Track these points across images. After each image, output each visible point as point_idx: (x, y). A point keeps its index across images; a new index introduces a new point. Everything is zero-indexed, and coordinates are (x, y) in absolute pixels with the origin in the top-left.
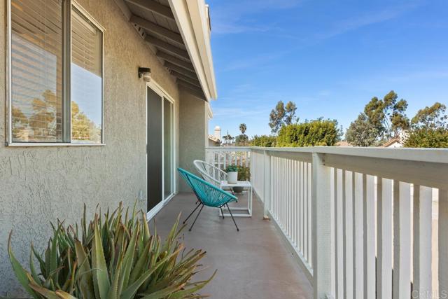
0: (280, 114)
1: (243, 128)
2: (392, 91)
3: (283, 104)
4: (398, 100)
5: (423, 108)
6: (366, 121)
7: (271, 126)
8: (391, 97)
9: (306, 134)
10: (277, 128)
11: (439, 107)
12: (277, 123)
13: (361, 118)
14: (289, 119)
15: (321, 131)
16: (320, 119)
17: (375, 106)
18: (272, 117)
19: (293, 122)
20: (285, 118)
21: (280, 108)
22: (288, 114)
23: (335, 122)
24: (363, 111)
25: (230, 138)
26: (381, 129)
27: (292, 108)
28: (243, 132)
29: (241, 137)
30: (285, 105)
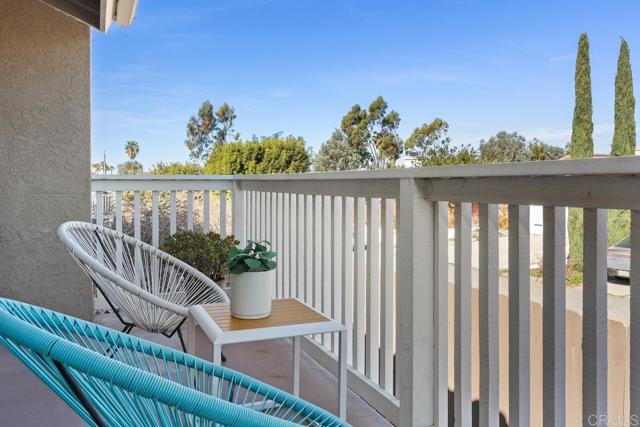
0: (208, 123)
1: (132, 148)
2: (381, 98)
3: (211, 108)
4: (388, 112)
5: (420, 126)
6: (344, 143)
7: (190, 146)
8: (379, 106)
9: (259, 160)
10: (201, 150)
11: (439, 125)
12: (201, 140)
13: (337, 137)
14: (222, 135)
15: (284, 156)
17: (357, 118)
18: (192, 129)
19: (229, 139)
20: (215, 133)
21: (207, 113)
22: (220, 126)
23: (301, 141)
24: (339, 126)
25: (107, 168)
26: (365, 155)
27: (226, 115)
28: (132, 158)
29: (129, 165)
30: (216, 110)
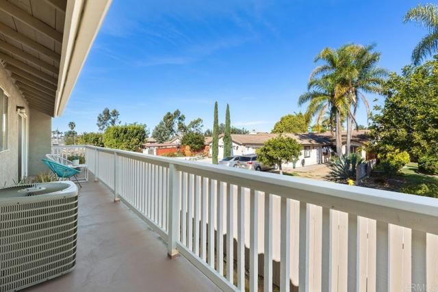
0: (107, 116)
1: (72, 125)
2: (178, 110)
3: (109, 111)
4: (181, 115)
5: (193, 121)
6: (164, 126)
7: (99, 125)
8: (177, 113)
9: (125, 133)
10: (104, 127)
11: (200, 120)
12: (104, 123)
13: (161, 124)
14: (113, 122)
15: (135, 131)
16: (135, 124)
17: (169, 117)
18: (99, 119)
19: (117, 124)
20: (110, 121)
21: (107, 113)
22: (113, 118)
23: (145, 126)
24: (162, 120)
25: (59, 133)
26: (172, 131)
27: (115, 113)
28: (72, 129)
29: (70, 132)
30: (110, 111)
